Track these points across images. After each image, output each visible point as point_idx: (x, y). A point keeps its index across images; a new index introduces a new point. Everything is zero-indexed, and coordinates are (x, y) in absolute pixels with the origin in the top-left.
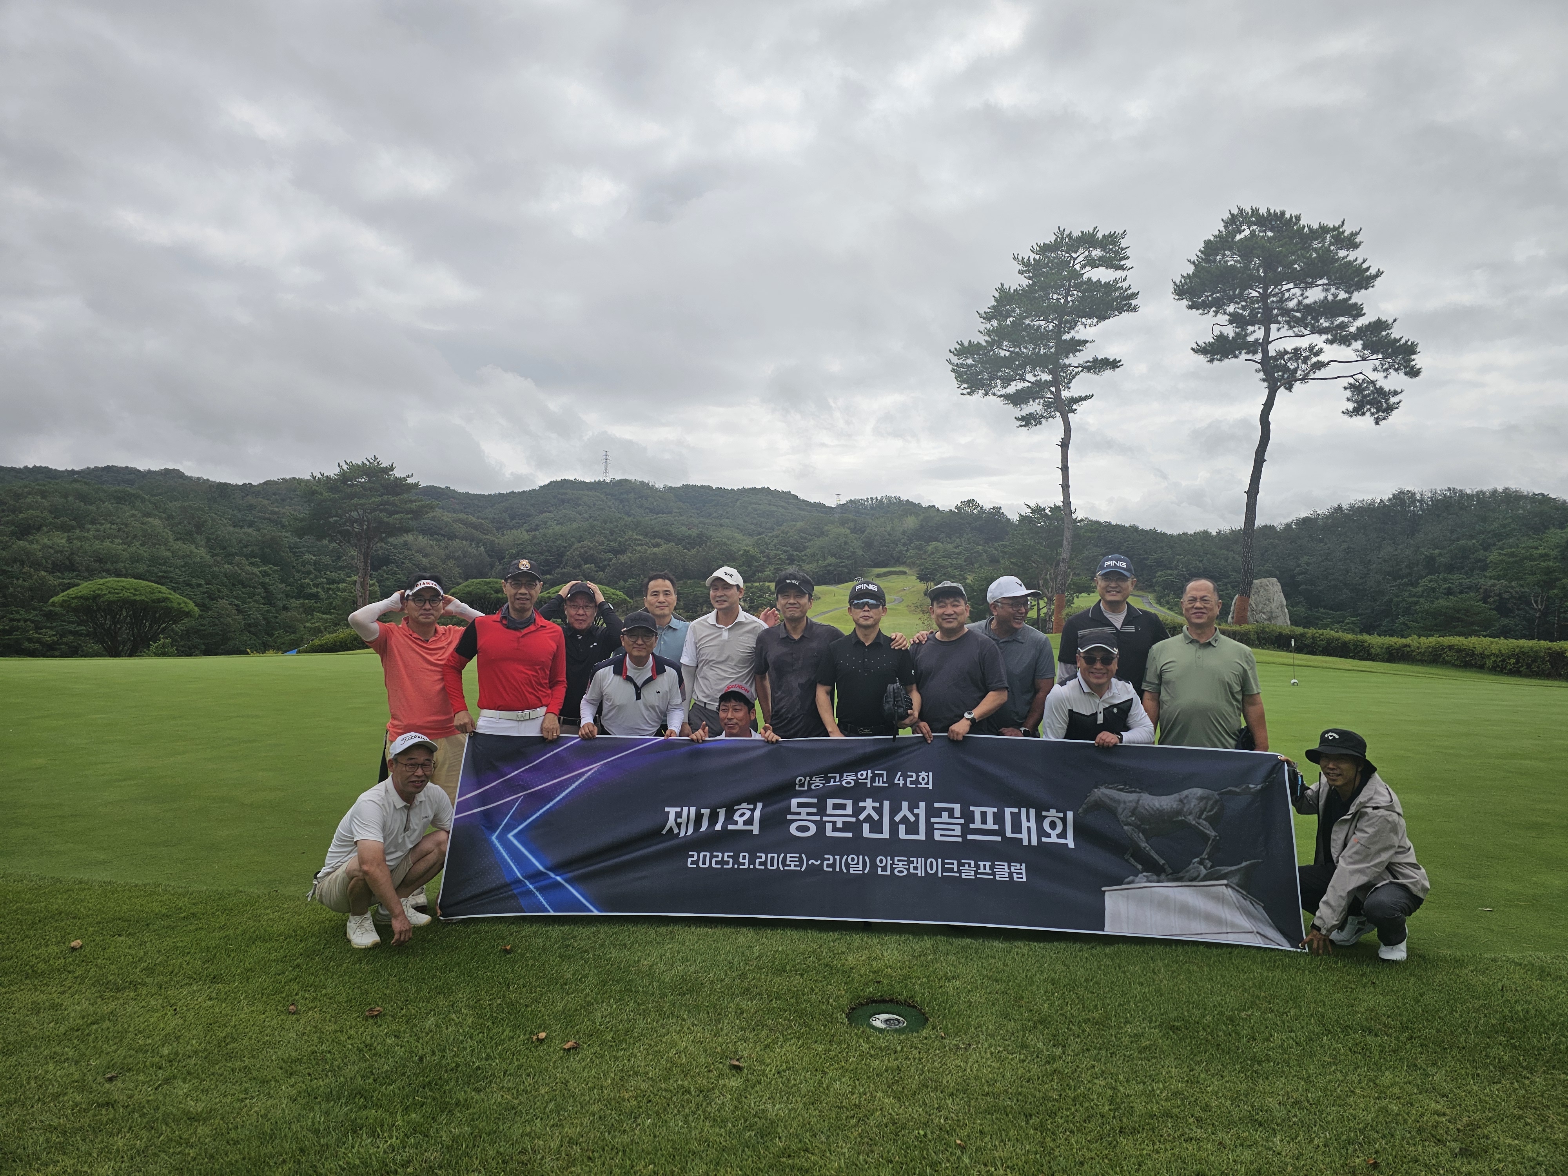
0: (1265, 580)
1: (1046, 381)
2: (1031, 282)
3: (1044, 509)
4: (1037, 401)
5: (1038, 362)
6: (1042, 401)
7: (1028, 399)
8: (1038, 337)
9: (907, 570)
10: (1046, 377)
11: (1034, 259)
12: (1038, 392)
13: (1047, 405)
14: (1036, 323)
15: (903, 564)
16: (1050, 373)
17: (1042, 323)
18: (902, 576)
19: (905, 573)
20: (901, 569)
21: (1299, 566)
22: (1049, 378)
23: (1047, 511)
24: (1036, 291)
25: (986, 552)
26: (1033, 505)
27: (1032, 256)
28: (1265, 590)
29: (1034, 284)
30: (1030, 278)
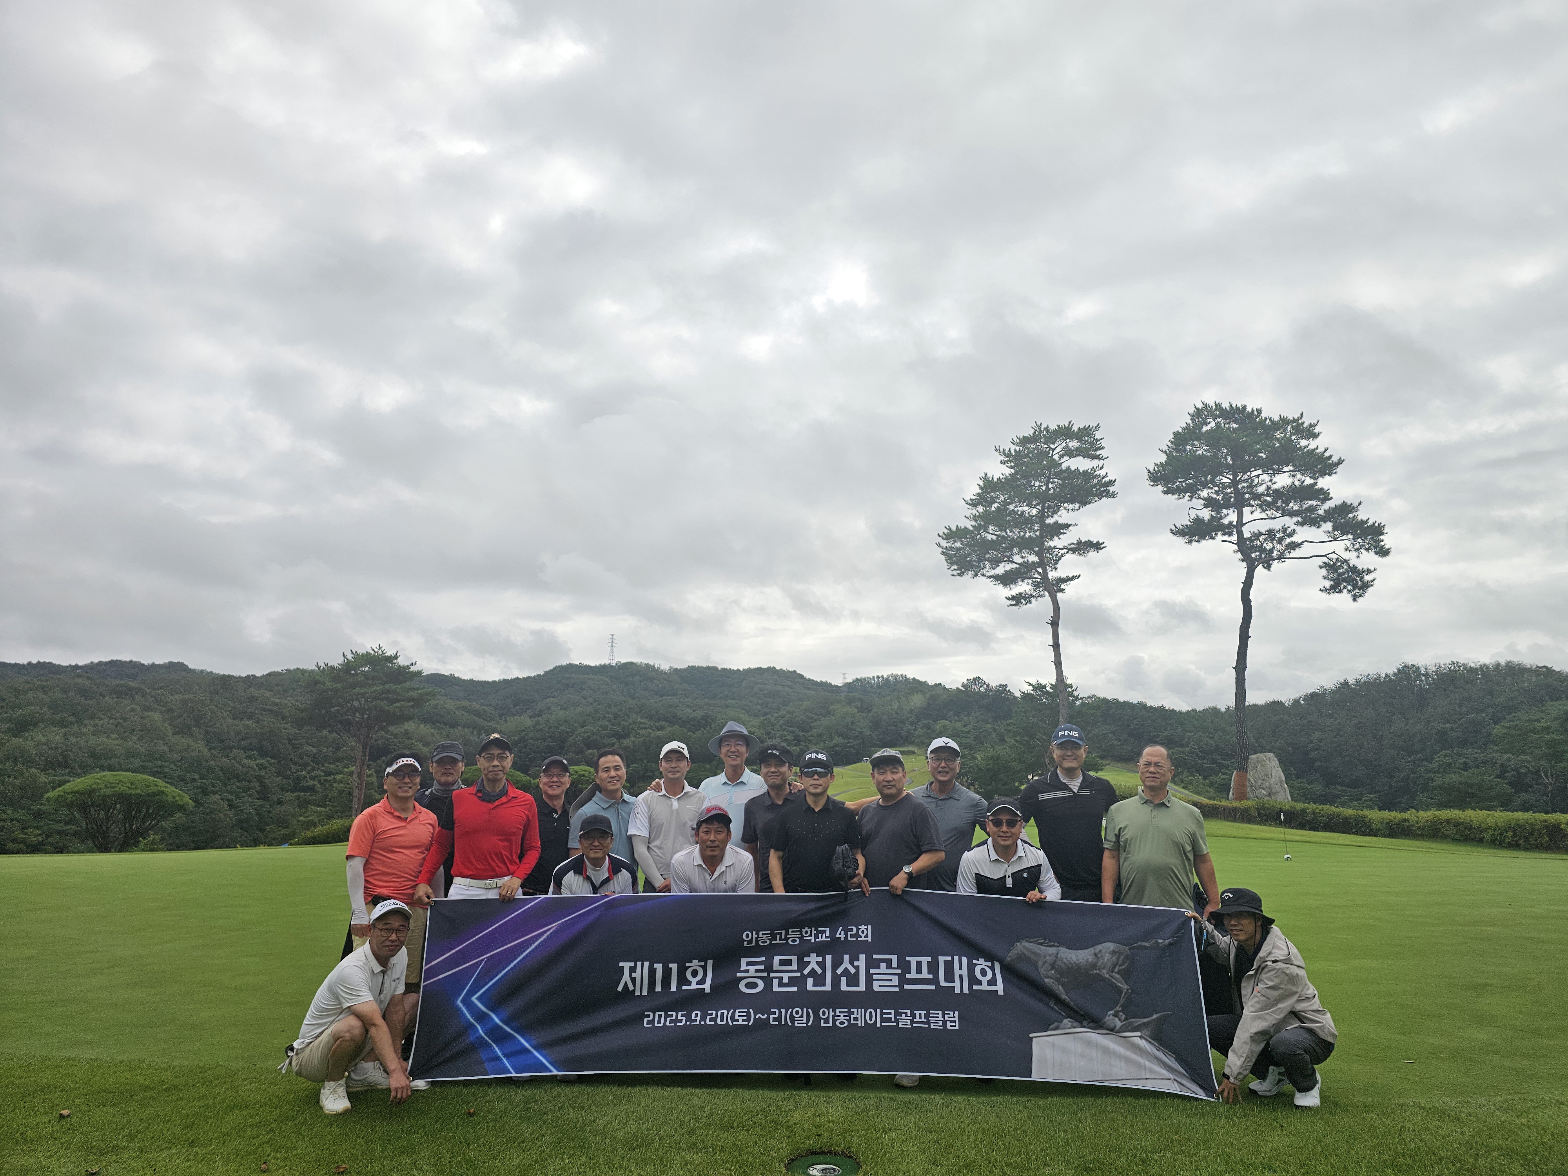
0: (1261, 756)
1: (1033, 562)
2: (1013, 471)
3: (1045, 687)
4: (1026, 581)
5: (1024, 544)
6: (1030, 581)
7: (1017, 579)
8: (1023, 521)
9: (915, 750)
10: (1033, 558)
11: (1015, 451)
12: (1026, 573)
13: (1036, 585)
14: (1020, 509)
15: (912, 743)
16: (1037, 554)
17: (1026, 508)
18: (911, 756)
19: (914, 753)
20: (911, 748)
21: (1311, 742)
22: (1036, 559)
23: (1048, 689)
24: (1018, 479)
25: (995, 730)
26: (1033, 682)
27: (1013, 447)
28: (1262, 765)
29: (1016, 473)
30: (1012, 467)
